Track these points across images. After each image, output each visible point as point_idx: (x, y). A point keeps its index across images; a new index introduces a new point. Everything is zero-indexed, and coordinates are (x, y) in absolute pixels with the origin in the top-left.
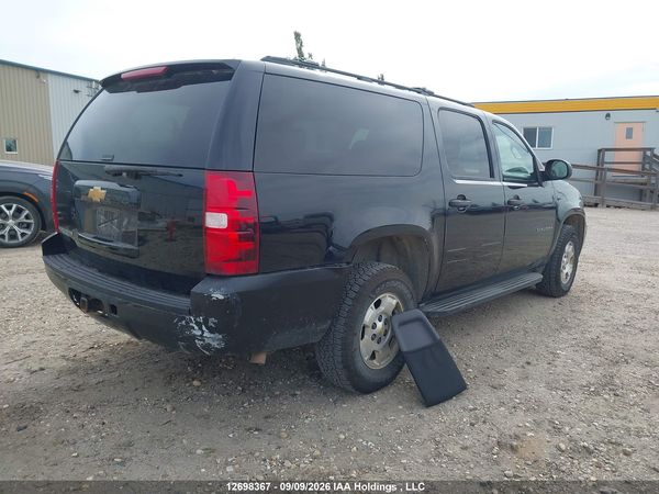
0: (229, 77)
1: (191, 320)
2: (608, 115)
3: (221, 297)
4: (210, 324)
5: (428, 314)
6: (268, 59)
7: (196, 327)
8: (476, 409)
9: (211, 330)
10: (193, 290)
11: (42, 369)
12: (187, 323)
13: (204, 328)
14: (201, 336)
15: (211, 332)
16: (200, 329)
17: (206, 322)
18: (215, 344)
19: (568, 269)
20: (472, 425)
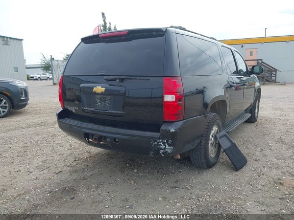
0: (163, 35)
1: (160, 142)
2: (242, 46)
3: (174, 131)
4: (169, 143)
5: (227, 132)
6: (172, 27)
7: (162, 145)
8: (255, 170)
9: (169, 145)
10: (161, 128)
11: (61, 172)
12: (158, 143)
13: (166, 144)
14: (165, 148)
15: (169, 146)
16: (164, 145)
17: (167, 142)
18: (169, 151)
19: (256, 111)
20: (259, 176)
